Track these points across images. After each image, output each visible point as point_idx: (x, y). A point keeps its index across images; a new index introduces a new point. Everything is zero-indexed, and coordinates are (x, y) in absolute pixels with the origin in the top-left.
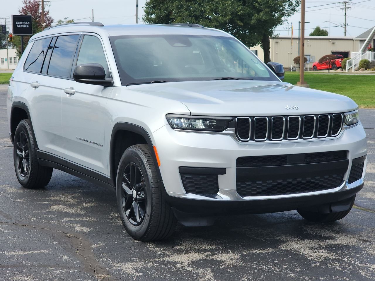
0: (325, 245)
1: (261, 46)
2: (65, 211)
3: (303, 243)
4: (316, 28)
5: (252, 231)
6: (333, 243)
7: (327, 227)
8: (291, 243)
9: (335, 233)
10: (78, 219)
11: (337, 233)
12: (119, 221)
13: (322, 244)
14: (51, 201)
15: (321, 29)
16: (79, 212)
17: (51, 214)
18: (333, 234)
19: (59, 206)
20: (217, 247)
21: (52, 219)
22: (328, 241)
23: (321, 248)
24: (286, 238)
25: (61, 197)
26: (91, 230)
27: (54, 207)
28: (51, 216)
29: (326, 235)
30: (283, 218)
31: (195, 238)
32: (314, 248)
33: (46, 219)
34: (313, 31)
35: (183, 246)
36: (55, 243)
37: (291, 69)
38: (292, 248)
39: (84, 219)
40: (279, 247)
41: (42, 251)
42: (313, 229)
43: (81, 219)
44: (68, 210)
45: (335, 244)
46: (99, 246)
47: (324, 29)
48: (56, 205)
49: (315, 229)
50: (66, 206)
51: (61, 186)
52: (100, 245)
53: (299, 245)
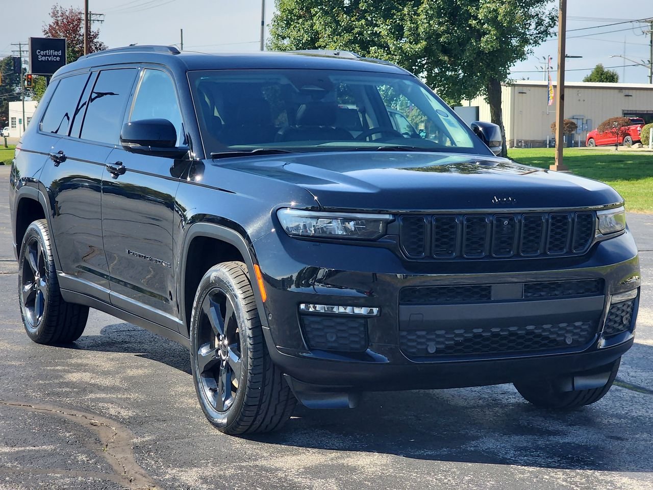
0: (546, 445)
1: (485, 99)
2: (93, 381)
3: (507, 441)
4: (595, 67)
5: (420, 420)
6: (560, 440)
7: (555, 415)
8: (485, 440)
9: (567, 426)
10: (114, 396)
11: (570, 425)
12: (185, 401)
13: (541, 442)
14: (71, 365)
15: (606, 70)
16: (117, 384)
17: (67, 387)
18: (564, 427)
19: (84, 374)
20: (353, 445)
21: (67, 395)
22: (551, 438)
23: (538, 448)
24: (479, 431)
25: (89, 358)
26: (135, 413)
27: (75, 375)
28: (68, 389)
29: (551, 428)
30: (480, 399)
31: (317, 430)
32: (525, 449)
33: (58, 394)
34: (591, 73)
35: (294, 442)
36: (68, 435)
37: (548, 143)
38: (486, 448)
39: (125, 396)
40: (463, 447)
41: (44, 446)
42: (530, 418)
43: (119, 396)
44: (98, 380)
45: (564, 443)
46: (144, 440)
47: (611, 70)
48: (78, 371)
49: (533, 418)
50: (97, 373)
51: (92, 340)
52: (147, 438)
53: (498, 444)
